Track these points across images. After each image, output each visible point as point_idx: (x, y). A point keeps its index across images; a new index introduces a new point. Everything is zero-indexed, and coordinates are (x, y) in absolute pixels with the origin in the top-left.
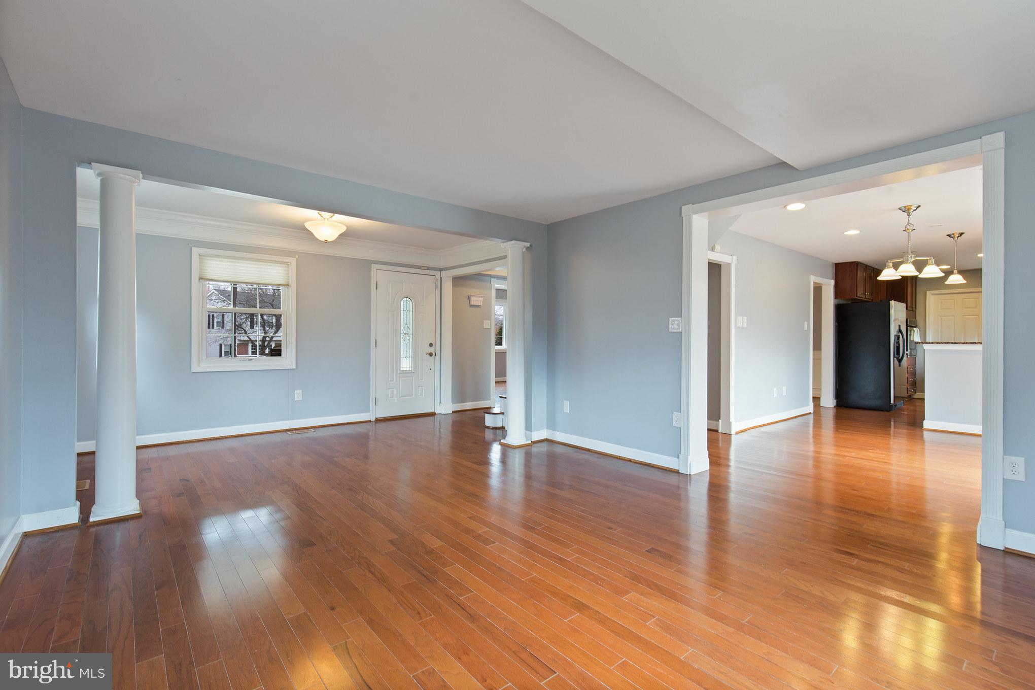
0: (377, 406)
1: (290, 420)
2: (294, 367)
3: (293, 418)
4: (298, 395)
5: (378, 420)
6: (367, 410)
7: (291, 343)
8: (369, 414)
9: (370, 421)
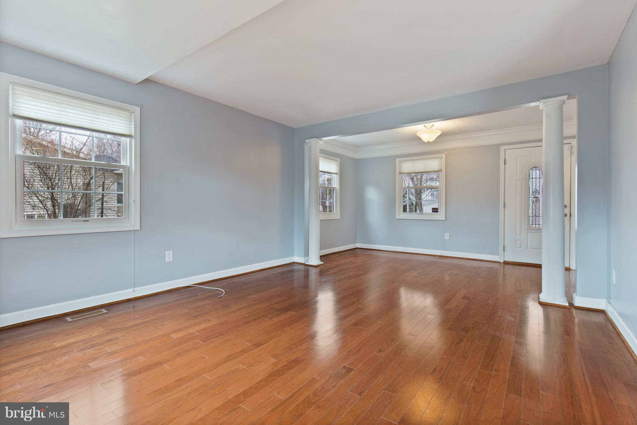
0: (505, 252)
1: (443, 250)
2: (444, 219)
3: (444, 250)
4: (447, 236)
5: (506, 263)
6: (497, 254)
7: (443, 205)
8: (498, 256)
9: (499, 262)
